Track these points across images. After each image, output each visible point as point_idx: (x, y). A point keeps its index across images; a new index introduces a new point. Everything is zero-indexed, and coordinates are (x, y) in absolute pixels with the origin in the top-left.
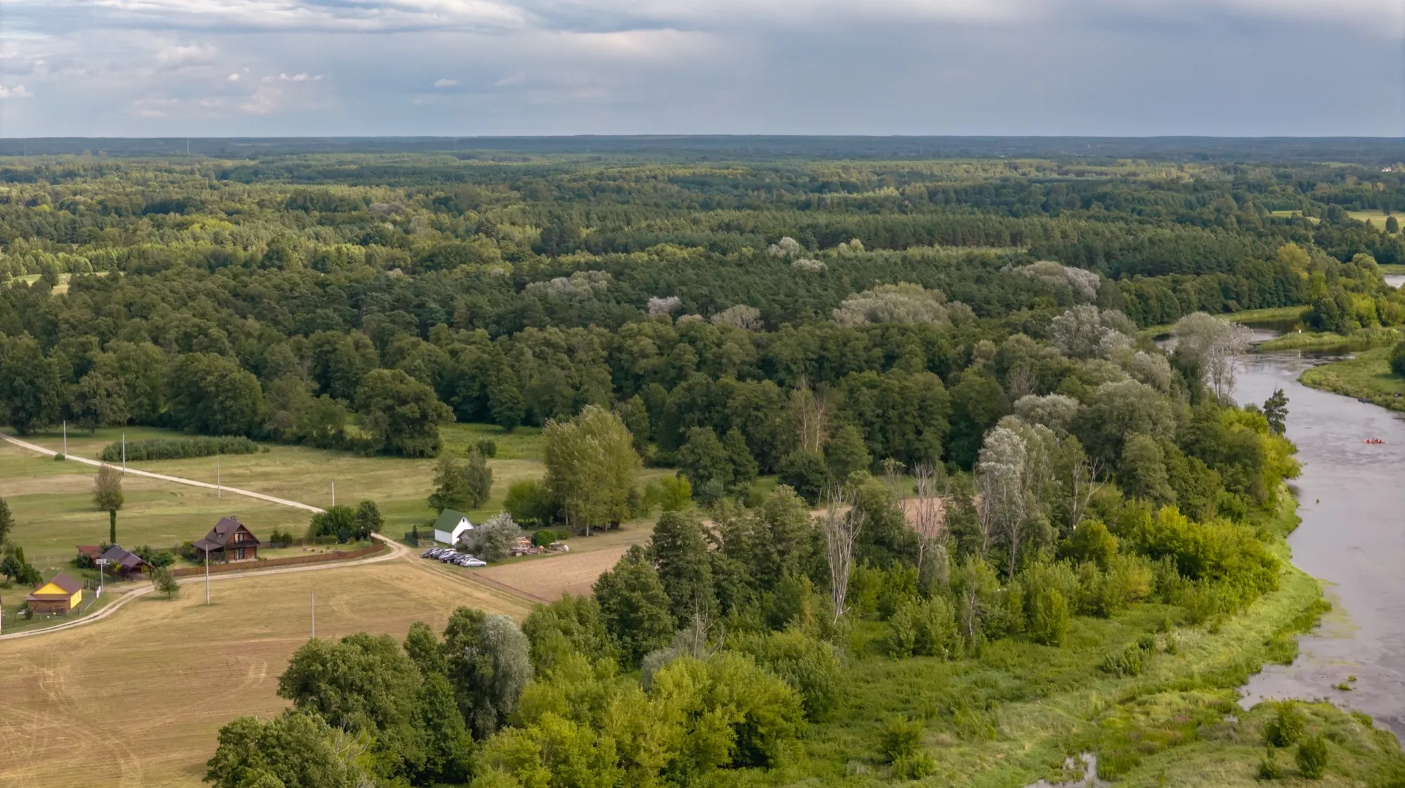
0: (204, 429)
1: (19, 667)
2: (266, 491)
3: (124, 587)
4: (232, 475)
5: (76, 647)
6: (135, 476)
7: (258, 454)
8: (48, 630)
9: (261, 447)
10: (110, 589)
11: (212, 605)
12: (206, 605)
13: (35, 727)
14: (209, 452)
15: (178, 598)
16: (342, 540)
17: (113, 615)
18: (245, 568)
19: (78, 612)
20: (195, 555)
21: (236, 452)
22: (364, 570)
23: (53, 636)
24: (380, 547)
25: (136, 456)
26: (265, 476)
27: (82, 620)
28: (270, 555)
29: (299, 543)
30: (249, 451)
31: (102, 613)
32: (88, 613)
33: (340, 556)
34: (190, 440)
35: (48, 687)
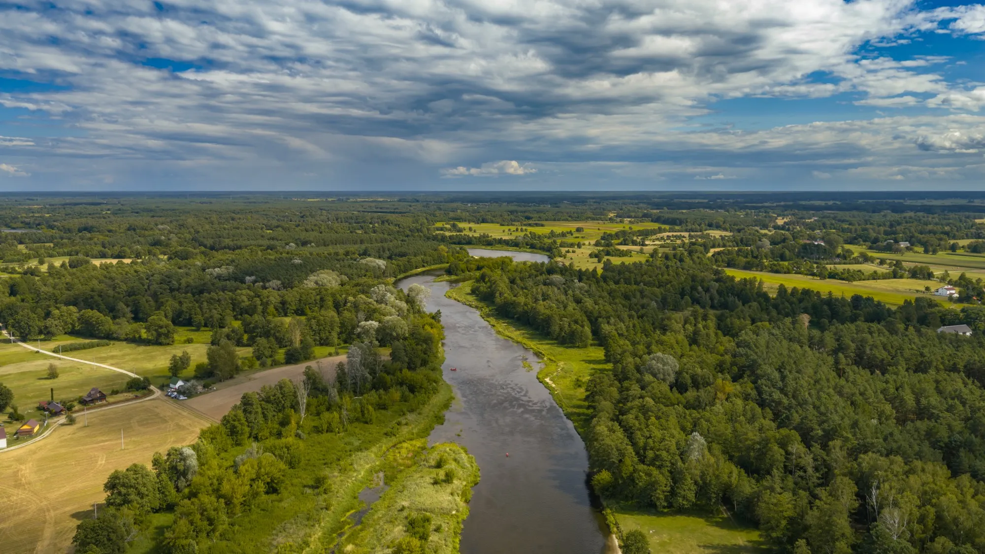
0: (92, 336)
1: (11, 466)
2: (112, 365)
3: (55, 419)
4: (101, 358)
5: (34, 453)
6: (65, 359)
7: (111, 346)
8: (26, 444)
9: (112, 342)
10: (51, 421)
11: (88, 426)
12: (85, 427)
13: (15, 498)
14: (91, 346)
15: (75, 424)
16: (137, 390)
17: (50, 434)
18: (101, 406)
19: (38, 434)
20: (83, 402)
21: (103, 346)
22: (144, 404)
23: (27, 447)
24: (151, 392)
25: (66, 350)
26: (112, 357)
27: (38, 438)
28: (111, 399)
29: (122, 392)
30: (108, 345)
31: (46, 433)
32: (41, 434)
33: (137, 398)
34: (87, 341)
35: (22, 476)
